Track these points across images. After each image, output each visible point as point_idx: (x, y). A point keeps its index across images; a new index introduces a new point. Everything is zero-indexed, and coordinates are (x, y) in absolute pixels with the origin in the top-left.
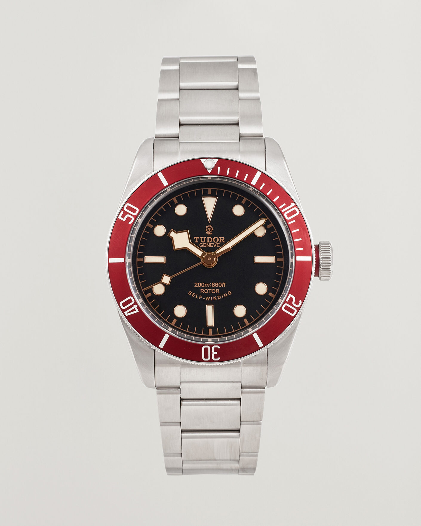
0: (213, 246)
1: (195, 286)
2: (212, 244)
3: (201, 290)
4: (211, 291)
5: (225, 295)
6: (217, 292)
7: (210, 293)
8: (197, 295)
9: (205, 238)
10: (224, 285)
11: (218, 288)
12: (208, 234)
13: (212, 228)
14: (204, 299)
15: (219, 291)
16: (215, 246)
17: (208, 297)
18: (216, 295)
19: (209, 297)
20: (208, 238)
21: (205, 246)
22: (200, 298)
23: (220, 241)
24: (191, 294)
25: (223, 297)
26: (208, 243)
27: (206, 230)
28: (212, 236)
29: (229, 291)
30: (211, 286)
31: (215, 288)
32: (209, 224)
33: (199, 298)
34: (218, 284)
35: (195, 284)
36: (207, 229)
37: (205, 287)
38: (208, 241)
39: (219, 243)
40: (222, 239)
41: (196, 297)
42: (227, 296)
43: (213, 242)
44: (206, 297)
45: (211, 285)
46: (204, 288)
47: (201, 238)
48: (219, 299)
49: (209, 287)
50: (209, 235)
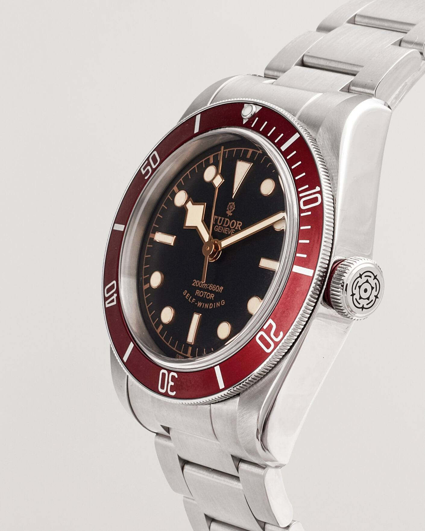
0: (228, 232)
1: (193, 284)
2: (228, 229)
3: (197, 291)
4: (206, 294)
5: (218, 304)
6: (212, 298)
7: (204, 297)
8: (191, 297)
9: (223, 219)
10: (221, 290)
11: (214, 292)
12: (228, 214)
13: (234, 207)
14: (196, 304)
15: (214, 296)
16: (229, 233)
17: (200, 303)
18: (209, 301)
19: (202, 303)
20: (226, 219)
21: (219, 230)
22: (193, 302)
23: (237, 227)
24: (185, 294)
25: (215, 306)
26: (224, 227)
27: (228, 209)
28: (231, 218)
29: (223, 300)
30: (208, 288)
31: (211, 292)
32: (233, 200)
33: (191, 302)
34: (216, 287)
35: (194, 281)
36: (229, 207)
37: (202, 287)
38: (224, 225)
39: (234, 230)
40: (239, 224)
41: (189, 300)
42: (219, 306)
43: (229, 227)
44: (199, 302)
45: (208, 286)
46: (201, 289)
47: (220, 218)
48: (210, 308)
49: (206, 288)
50: (228, 216)
